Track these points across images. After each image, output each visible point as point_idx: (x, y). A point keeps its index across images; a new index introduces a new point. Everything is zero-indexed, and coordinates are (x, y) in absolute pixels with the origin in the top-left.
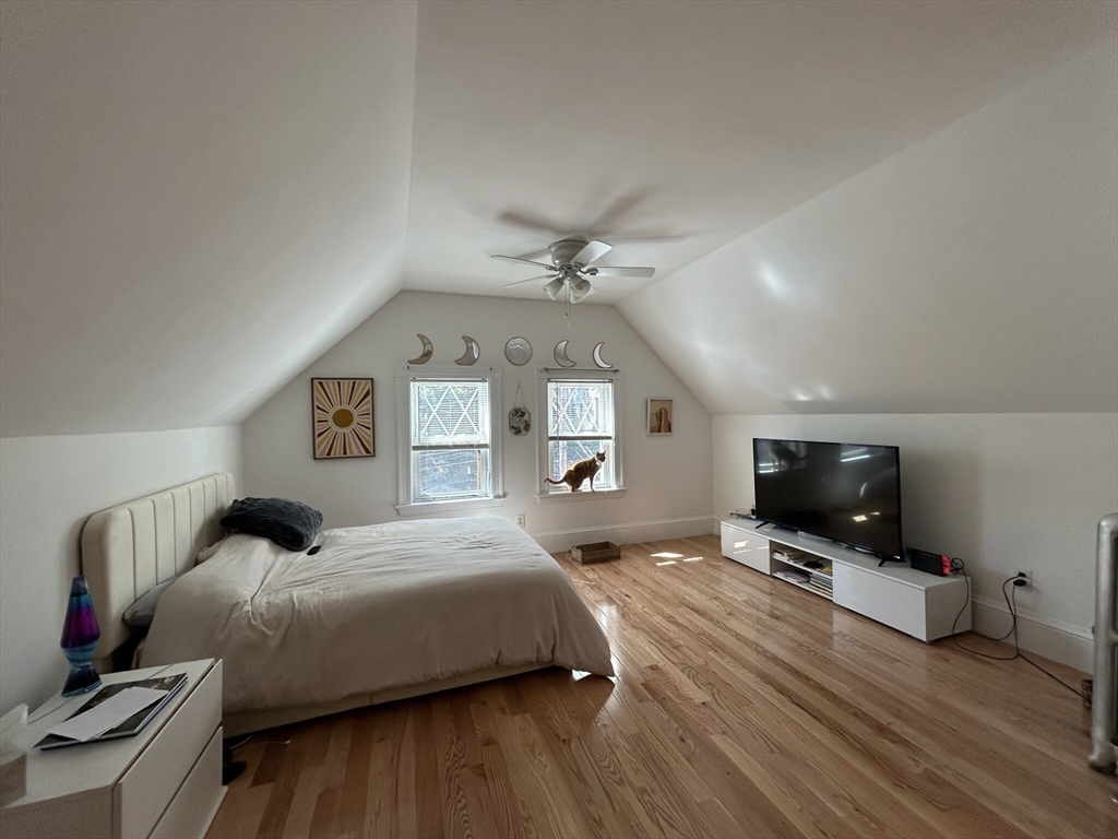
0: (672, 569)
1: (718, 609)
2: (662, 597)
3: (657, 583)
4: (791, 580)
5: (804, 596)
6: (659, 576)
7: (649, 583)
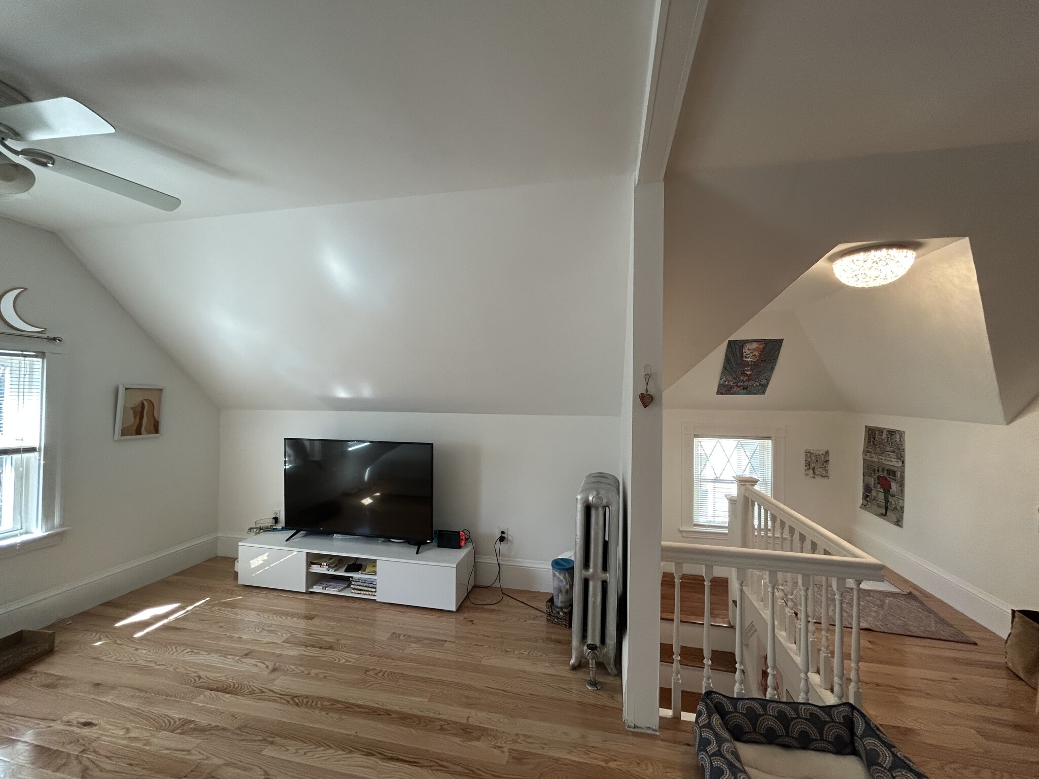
0: (165, 635)
1: (255, 670)
2: (159, 693)
3: (144, 670)
4: (330, 591)
5: (346, 604)
6: (144, 655)
7: (129, 677)
